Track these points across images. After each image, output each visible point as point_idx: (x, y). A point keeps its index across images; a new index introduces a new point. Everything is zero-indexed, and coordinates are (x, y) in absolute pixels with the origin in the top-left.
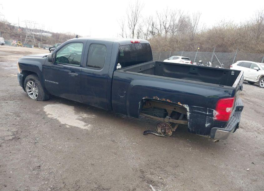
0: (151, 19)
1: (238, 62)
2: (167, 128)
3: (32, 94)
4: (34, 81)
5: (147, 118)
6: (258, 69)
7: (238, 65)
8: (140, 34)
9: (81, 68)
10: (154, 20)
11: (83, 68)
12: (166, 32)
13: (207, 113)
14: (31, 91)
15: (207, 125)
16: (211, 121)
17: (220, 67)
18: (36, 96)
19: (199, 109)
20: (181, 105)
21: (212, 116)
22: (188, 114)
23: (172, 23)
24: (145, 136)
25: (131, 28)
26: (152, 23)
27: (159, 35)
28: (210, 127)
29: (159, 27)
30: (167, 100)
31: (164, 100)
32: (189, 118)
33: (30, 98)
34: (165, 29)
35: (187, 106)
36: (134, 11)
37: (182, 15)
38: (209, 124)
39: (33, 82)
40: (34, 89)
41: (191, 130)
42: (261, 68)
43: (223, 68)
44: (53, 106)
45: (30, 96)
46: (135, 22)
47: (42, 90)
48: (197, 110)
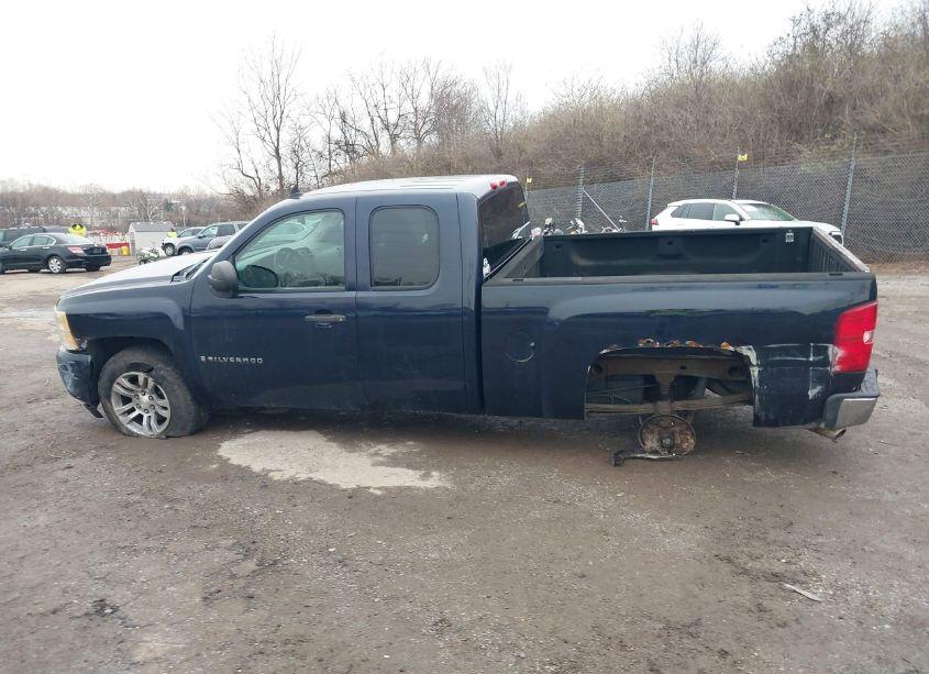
0: (332, 101)
1: (673, 206)
2: (677, 429)
3: (139, 419)
4: (149, 371)
5: (595, 414)
6: (737, 219)
7: (674, 215)
8: (305, 156)
9: (352, 294)
10: (345, 104)
11: (361, 294)
12: (394, 138)
13: (811, 359)
14: (133, 410)
15: (812, 393)
16: (823, 378)
17: (614, 231)
18: (161, 420)
19: (787, 351)
20: (731, 348)
21: (826, 362)
22: (755, 372)
23: (408, 107)
24: (617, 468)
25: (267, 138)
26: (337, 114)
27: (372, 151)
28: (822, 398)
29: (365, 125)
30: (688, 342)
31: (676, 343)
32: (757, 384)
33: (131, 434)
34: (388, 129)
35: (750, 349)
36: (267, 76)
37: (439, 76)
38: (819, 388)
39: (141, 376)
40: (145, 398)
41: (763, 418)
42: (744, 215)
43: (626, 231)
44: (249, 445)
45: (134, 428)
46: (278, 116)
47: (184, 396)
48: (780, 355)
